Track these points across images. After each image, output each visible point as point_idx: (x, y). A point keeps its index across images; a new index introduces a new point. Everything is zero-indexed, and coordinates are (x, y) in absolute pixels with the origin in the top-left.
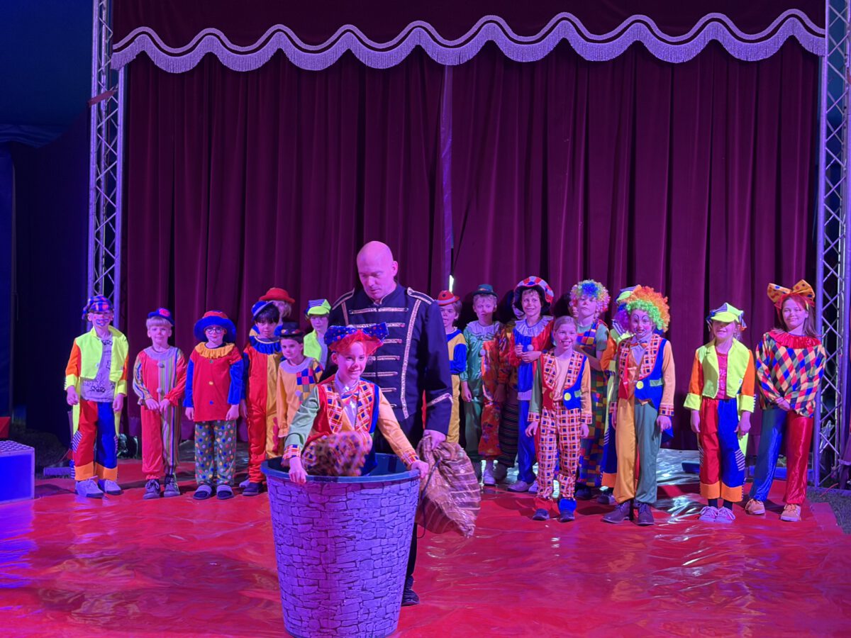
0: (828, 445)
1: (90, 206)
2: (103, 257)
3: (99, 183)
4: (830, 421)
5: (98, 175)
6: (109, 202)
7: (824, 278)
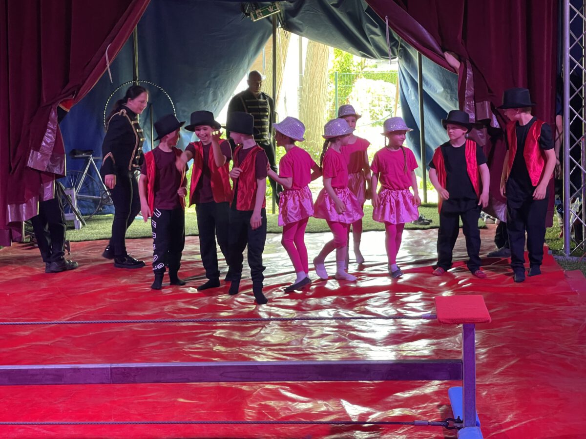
0: (577, 219)
4: (578, 198)
7: (571, 71)
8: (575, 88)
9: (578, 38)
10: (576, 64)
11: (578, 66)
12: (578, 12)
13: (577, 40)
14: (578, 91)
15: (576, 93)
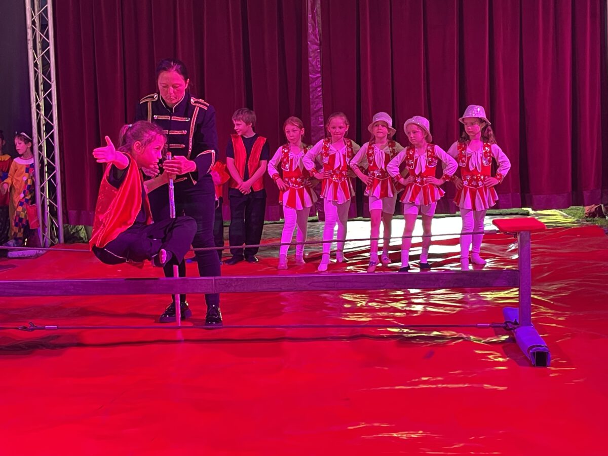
1: (29, 42)
2: (41, 84)
3: (34, 23)
5: (33, 17)
6: (44, 38)
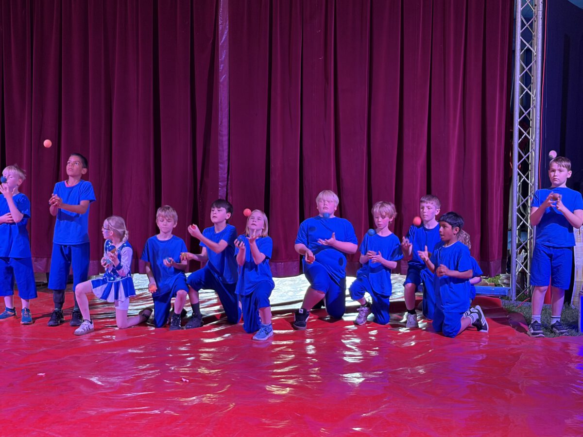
0: (523, 269)
4: (523, 250)
7: (519, 139)
8: (523, 155)
9: (526, 111)
10: (524, 134)
11: (526, 136)
12: (527, 90)
13: (526, 113)
14: (525, 157)
15: (523, 159)
